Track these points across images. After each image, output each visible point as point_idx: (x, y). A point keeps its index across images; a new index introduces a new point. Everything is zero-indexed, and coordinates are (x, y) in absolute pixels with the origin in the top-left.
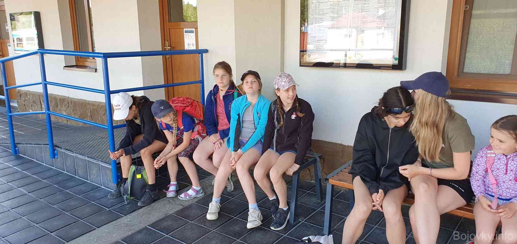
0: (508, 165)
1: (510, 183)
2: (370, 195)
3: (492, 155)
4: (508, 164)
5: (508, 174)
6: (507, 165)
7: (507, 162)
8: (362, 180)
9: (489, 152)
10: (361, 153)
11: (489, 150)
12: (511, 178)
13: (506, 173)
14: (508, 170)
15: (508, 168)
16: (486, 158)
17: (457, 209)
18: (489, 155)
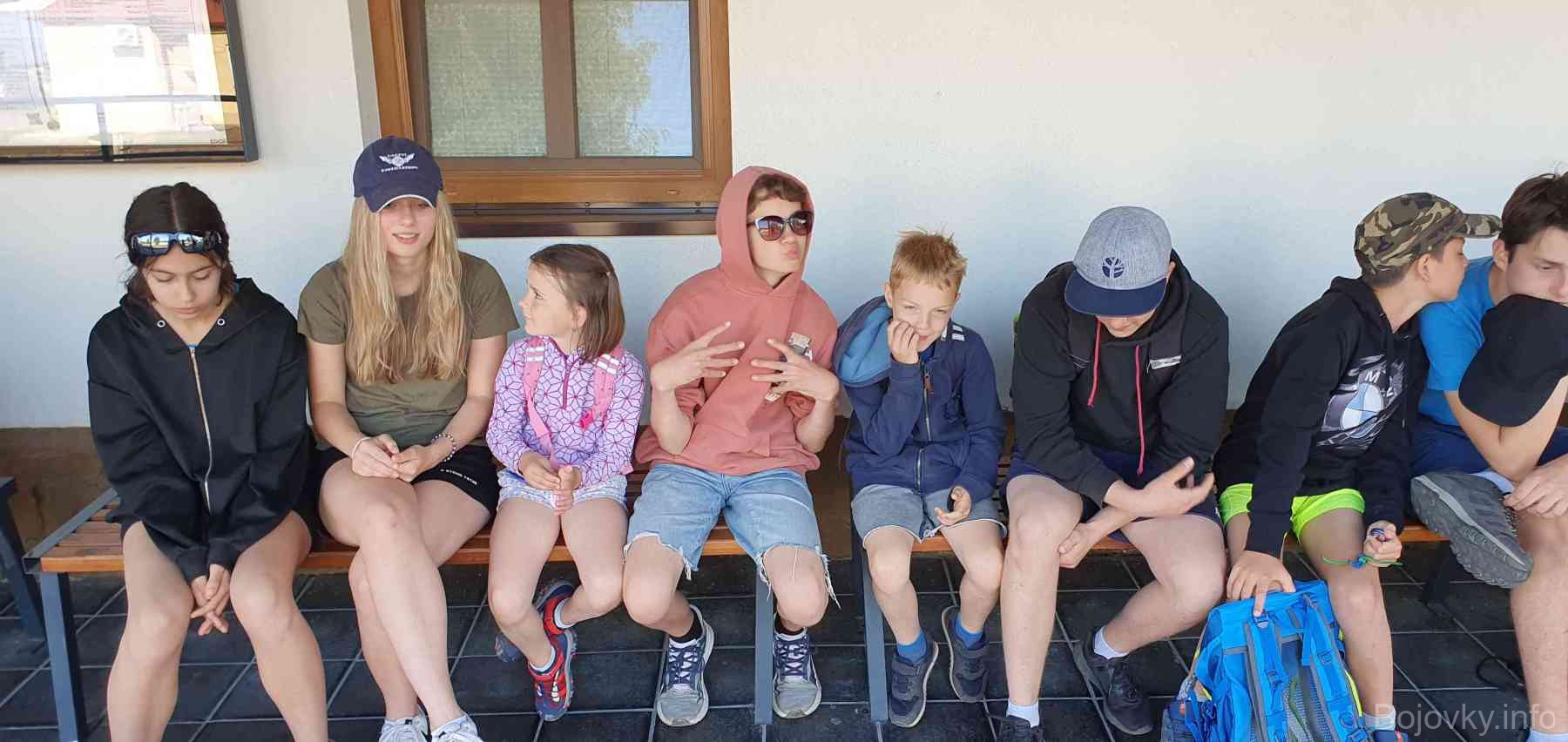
0: (569, 383)
1: (571, 431)
2: (185, 583)
3: (537, 359)
4: (568, 380)
5: (567, 409)
6: (565, 382)
7: (567, 375)
8: (150, 536)
9: (532, 350)
10: (126, 445)
11: (532, 346)
12: (574, 415)
13: (564, 407)
14: (569, 396)
15: (569, 390)
16: (524, 366)
17: (462, 548)
18: (530, 359)
